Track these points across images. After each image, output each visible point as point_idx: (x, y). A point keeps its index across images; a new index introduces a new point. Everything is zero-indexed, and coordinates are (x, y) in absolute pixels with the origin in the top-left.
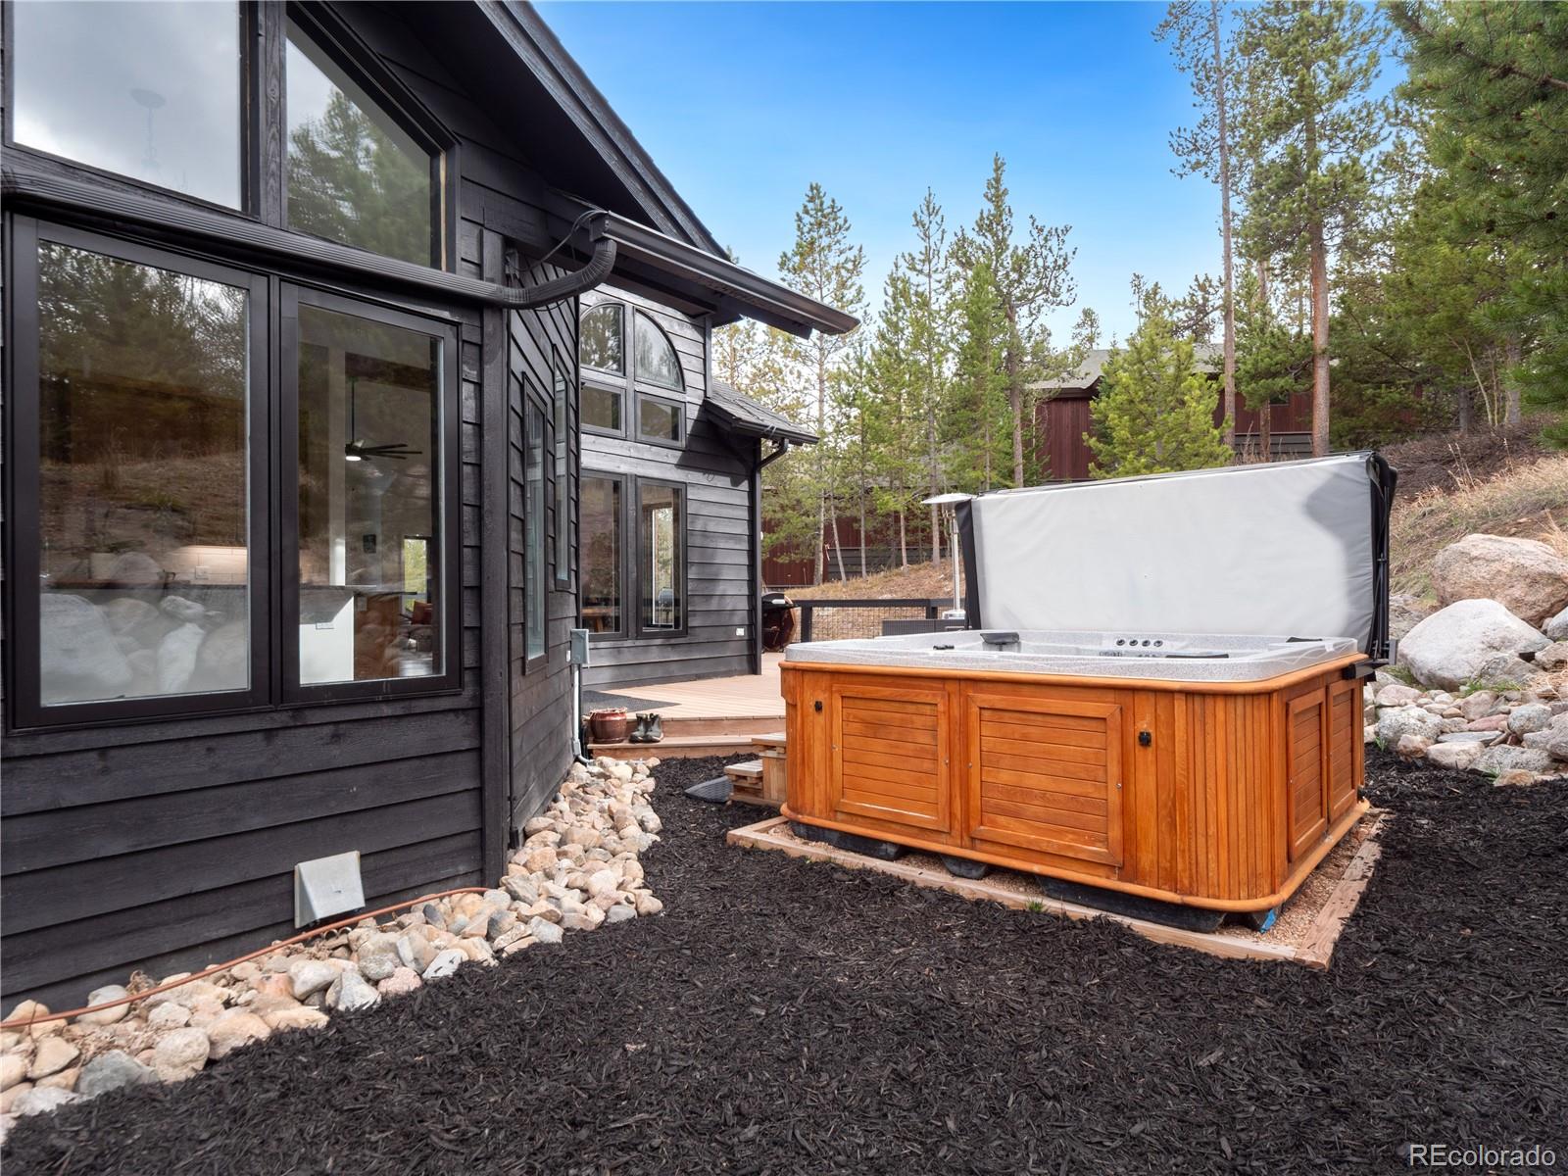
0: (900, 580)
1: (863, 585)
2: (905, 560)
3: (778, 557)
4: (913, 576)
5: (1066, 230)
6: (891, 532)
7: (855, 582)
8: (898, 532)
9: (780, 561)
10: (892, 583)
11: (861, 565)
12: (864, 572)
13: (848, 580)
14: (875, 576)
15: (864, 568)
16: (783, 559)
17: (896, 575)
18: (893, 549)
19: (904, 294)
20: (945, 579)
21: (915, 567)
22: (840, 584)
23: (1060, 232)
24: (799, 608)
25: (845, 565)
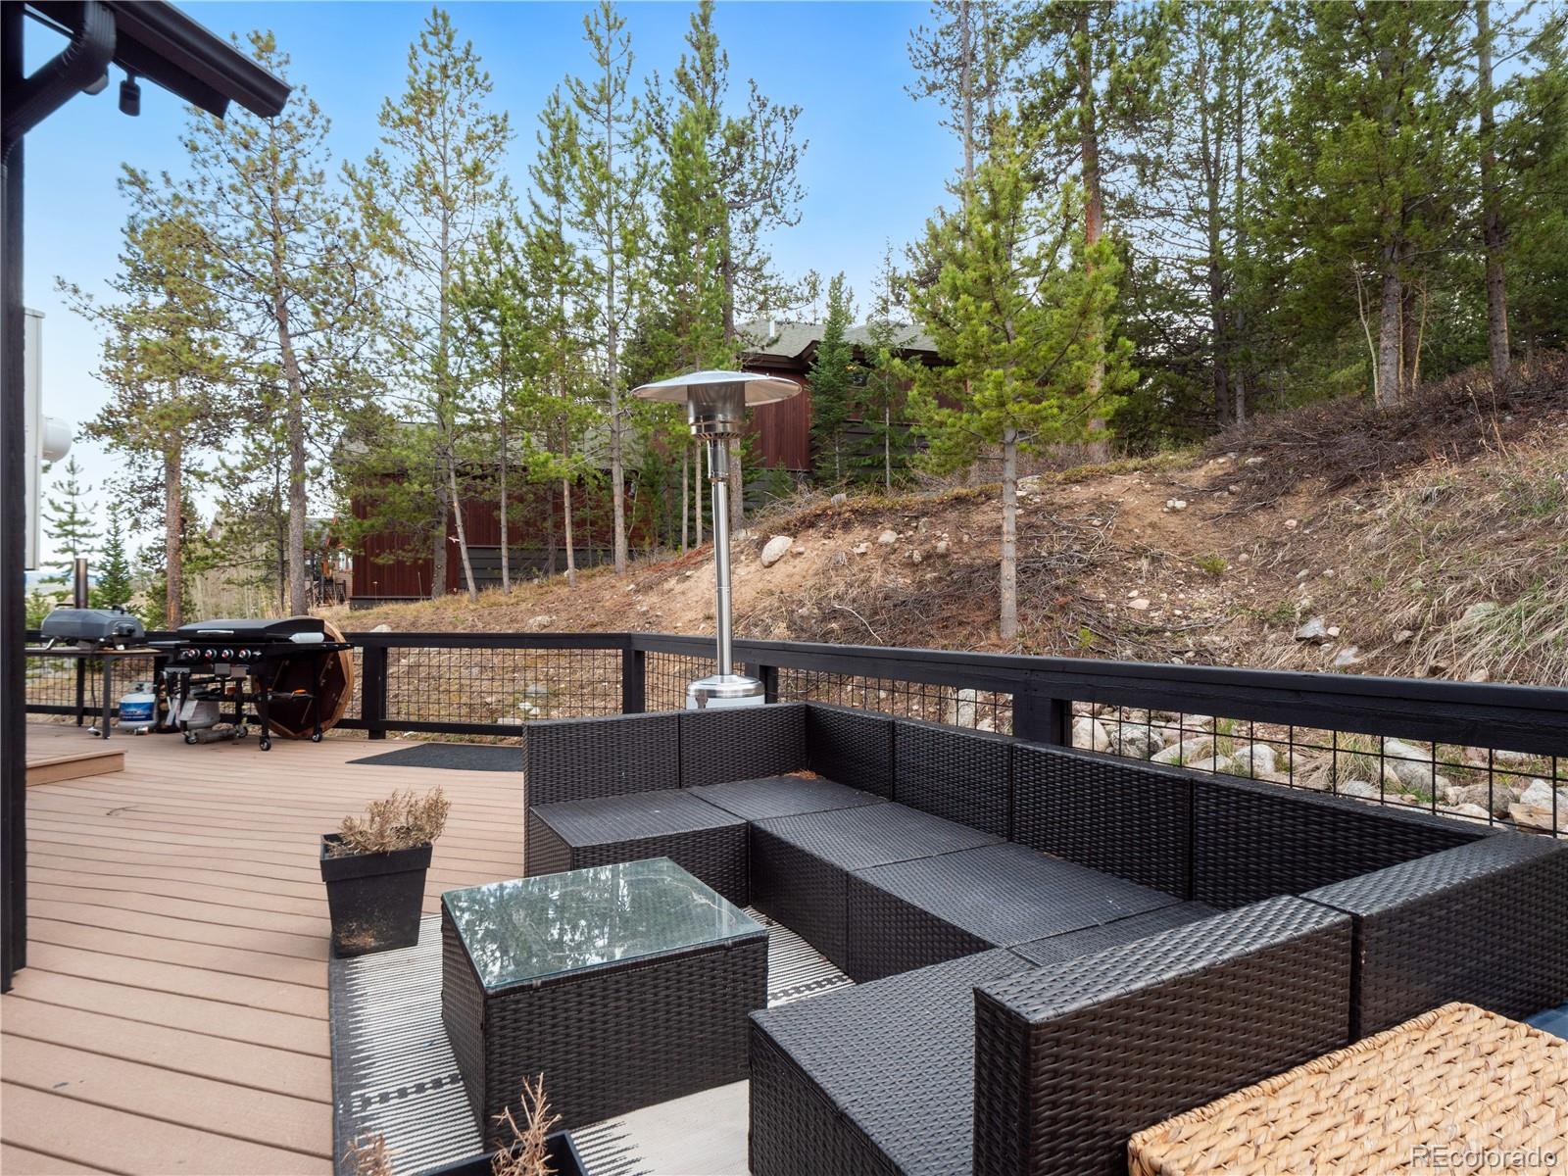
0: (564, 591)
1: (503, 599)
2: (571, 562)
3: (378, 555)
4: (584, 585)
5: (795, 112)
6: (549, 524)
7: (492, 595)
8: (559, 525)
9: (380, 561)
10: (550, 597)
11: (500, 569)
12: (505, 579)
13: (479, 589)
14: (525, 584)
15: (505, 573)
16: (385, 559)
17: (558, 583)
18: (551, 547)
19: (570, 146)
20: (637, 591)
21: (585, 572)
22: (466, 596)
23: (787, 113)
24: (359, 650)
25: (473, 569)
